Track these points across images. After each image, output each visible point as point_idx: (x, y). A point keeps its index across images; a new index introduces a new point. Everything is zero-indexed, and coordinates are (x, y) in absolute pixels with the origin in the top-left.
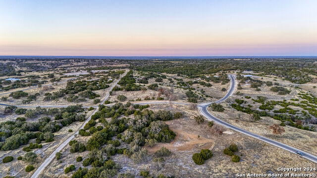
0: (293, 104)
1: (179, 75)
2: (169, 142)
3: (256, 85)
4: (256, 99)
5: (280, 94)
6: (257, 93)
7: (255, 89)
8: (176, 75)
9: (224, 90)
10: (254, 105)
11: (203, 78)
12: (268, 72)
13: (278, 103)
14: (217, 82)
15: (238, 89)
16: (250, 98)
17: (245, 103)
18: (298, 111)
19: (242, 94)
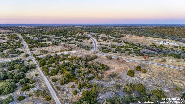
0: (127, 47)
1: (56, 36)
2: (108, 70)
3: (105, 39)
4: (111, 46)
5: (118, 43)
6: (108, 43)
7: (106, 41)
8: (54, 36)
9: (92, 43)
10: (112, 49)
11: (74, 37)
12: (101, 33)
13: (122, 47)
14: (84, 39)
15: (98, 42)
16: (107, 46)
17: (107, 48)
18: (132, 50)
19: (103, 44)
